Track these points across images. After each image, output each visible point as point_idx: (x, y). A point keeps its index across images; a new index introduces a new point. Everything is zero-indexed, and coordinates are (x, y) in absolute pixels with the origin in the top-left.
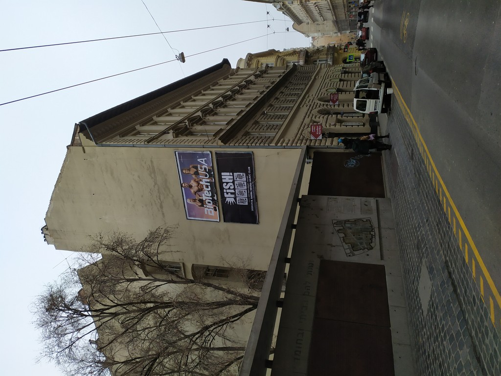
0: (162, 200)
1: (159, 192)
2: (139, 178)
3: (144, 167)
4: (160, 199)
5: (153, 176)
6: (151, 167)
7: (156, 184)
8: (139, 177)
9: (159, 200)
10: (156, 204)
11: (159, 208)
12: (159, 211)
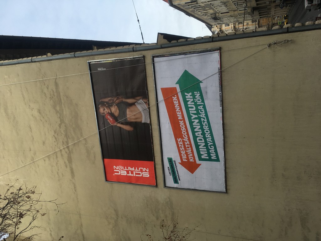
0: (70, 149)
1: (66, 135)
2: (40, 113)
3: (45, 94)
4: (68, 147)
5: (58, 108)
6: (55, 94)
7: (62, 121)
8: (39, 111)
9: (67, 150)
10: (62, 155)
11: (67, 162)
12: (66, 167)
